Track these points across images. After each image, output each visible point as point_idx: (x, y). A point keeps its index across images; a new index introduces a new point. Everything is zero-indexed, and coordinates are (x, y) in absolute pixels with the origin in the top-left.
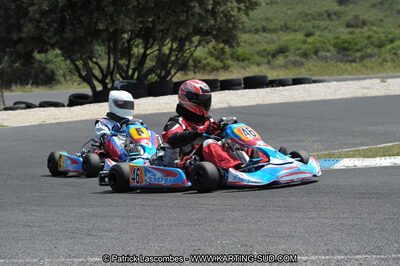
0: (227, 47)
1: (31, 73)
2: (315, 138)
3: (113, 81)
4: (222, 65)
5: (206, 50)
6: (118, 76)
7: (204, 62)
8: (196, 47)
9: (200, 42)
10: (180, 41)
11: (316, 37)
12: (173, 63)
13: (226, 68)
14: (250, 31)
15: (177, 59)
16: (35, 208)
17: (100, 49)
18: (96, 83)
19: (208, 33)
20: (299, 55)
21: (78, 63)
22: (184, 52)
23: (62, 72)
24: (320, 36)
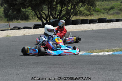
0: (91, 7)
1: (20, 16)
3: (50, 19)
4: (89, 13)
5: (84, 8)
6: (52, 17)
7: (83, 12)
8: (80, 7)
9: (82, 5)
10: (74, 5)
13: (91, 15)
14: (100, 1)
15: (74, 11)
16: (21, 68)
17: (45, 7)
18: (43, 20)
19: (85, 2)
20: (118, 10)
22: (76, 9)
23: (31, 15)
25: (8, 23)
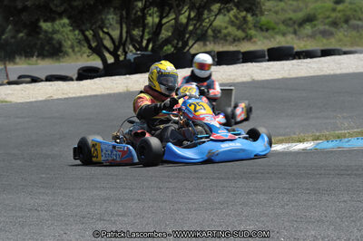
0: (249, 17)
1: (36, 44)
2: (345, 114)
3: (126, 53)
5: (227, 18)
6: (131, 47)
7: (225, 31)
8: (216, 16)
9: (220, 10)
10: (198, 9)
11: (346, 4)
12: (191, 33)
13: (248, 38)
15: (195, 29)
16: (42, 190)
17: (111, 18)
20: (327, 24)
21: (87, 33)
22: (203, 20)
23: (69, 43)
24: (351, 3)
25: (3, 66)
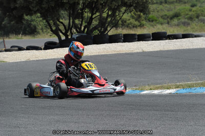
0: (142, 14)
1: (21, 27)
3: (72, 34)
4: (139, 24)
5: (129, 15)
6: (75, 31)
7: (128, 22)
8: (123, 14)
9: (125, 11)
10: (113, 10)
11: (198, 7)
12: (109, 23)
13: (141, 26)
14: (157, 3)
15: (112, 20)
17: (64, 13)
18: (61, 34)
19: (131, 6)
20: (187, 18)
22: (116, 16)
23: (41, 27)
24: (200, 7)
25: (2, 40)
